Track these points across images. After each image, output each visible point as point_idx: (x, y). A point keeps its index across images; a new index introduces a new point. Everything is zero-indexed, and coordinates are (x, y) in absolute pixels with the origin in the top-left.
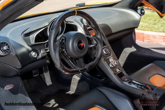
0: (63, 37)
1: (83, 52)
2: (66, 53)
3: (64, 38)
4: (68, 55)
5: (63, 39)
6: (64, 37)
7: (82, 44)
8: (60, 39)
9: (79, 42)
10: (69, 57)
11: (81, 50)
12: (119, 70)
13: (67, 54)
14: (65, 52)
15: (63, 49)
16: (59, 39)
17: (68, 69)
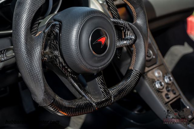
0: (55, 20)
1: (103, 60)
2: (61, 60)
3: (57, 23)
4: (68, 66)
5: (55, 24)
6: (59, 21)
7: (103, 40)
8: (48, 24)
9: (97, 35)
10: (69, 70)
11: (99, 56)
12: (175, 94)
13: (65, 62)
14: (60, 58)
15: (55, 50)
16: (44, 26)
17: (66, 103)
